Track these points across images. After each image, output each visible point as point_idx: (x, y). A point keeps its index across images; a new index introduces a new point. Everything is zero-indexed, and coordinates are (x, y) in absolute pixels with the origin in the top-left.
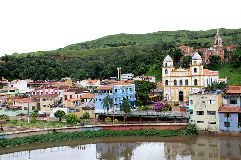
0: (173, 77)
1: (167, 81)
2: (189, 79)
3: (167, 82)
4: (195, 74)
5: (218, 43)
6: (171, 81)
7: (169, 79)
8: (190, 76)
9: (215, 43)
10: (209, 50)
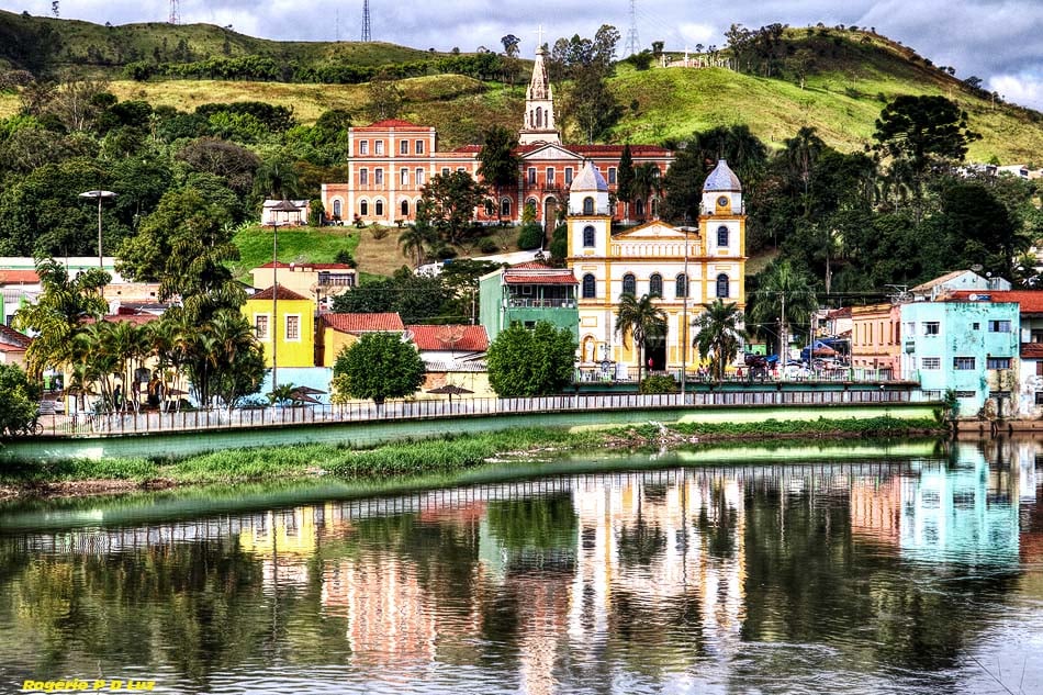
0: (619, 259)
1: (589, 279)
2: (693, 272)
3: (590, 284)
4: (719, 252)
5: (539, 122)
6: (608, 280)
7: (599, 272)
8: (697, 260)
9: (527, 126)
10: (538, 155)
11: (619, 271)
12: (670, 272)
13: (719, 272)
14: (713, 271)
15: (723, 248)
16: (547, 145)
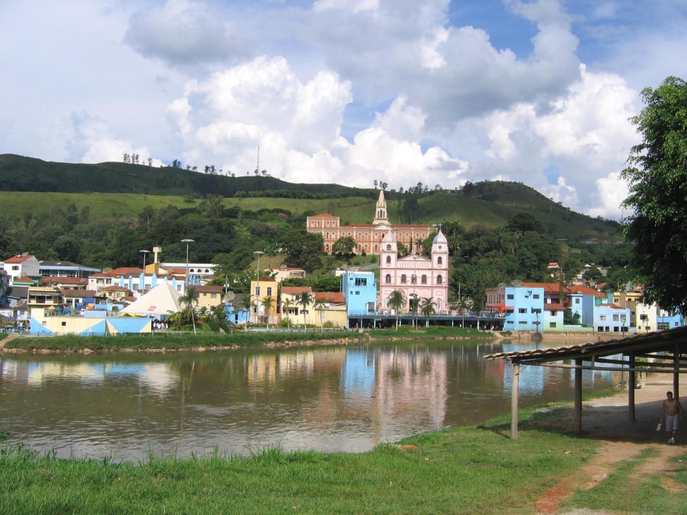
1: (388, 276)
2: (428, 274)
3: (388, 278)
4: (439, 267)
5: (381, 216)
6: (396, 277)
7: (392, 273)
8: (430, 269)
9: (377, 217)
10: (379, 228)
11: (400, 273)
12: (419, 274)
13: (438, 274)
14: (436, 274)
15: (440, 265)
16: (382, 224)
